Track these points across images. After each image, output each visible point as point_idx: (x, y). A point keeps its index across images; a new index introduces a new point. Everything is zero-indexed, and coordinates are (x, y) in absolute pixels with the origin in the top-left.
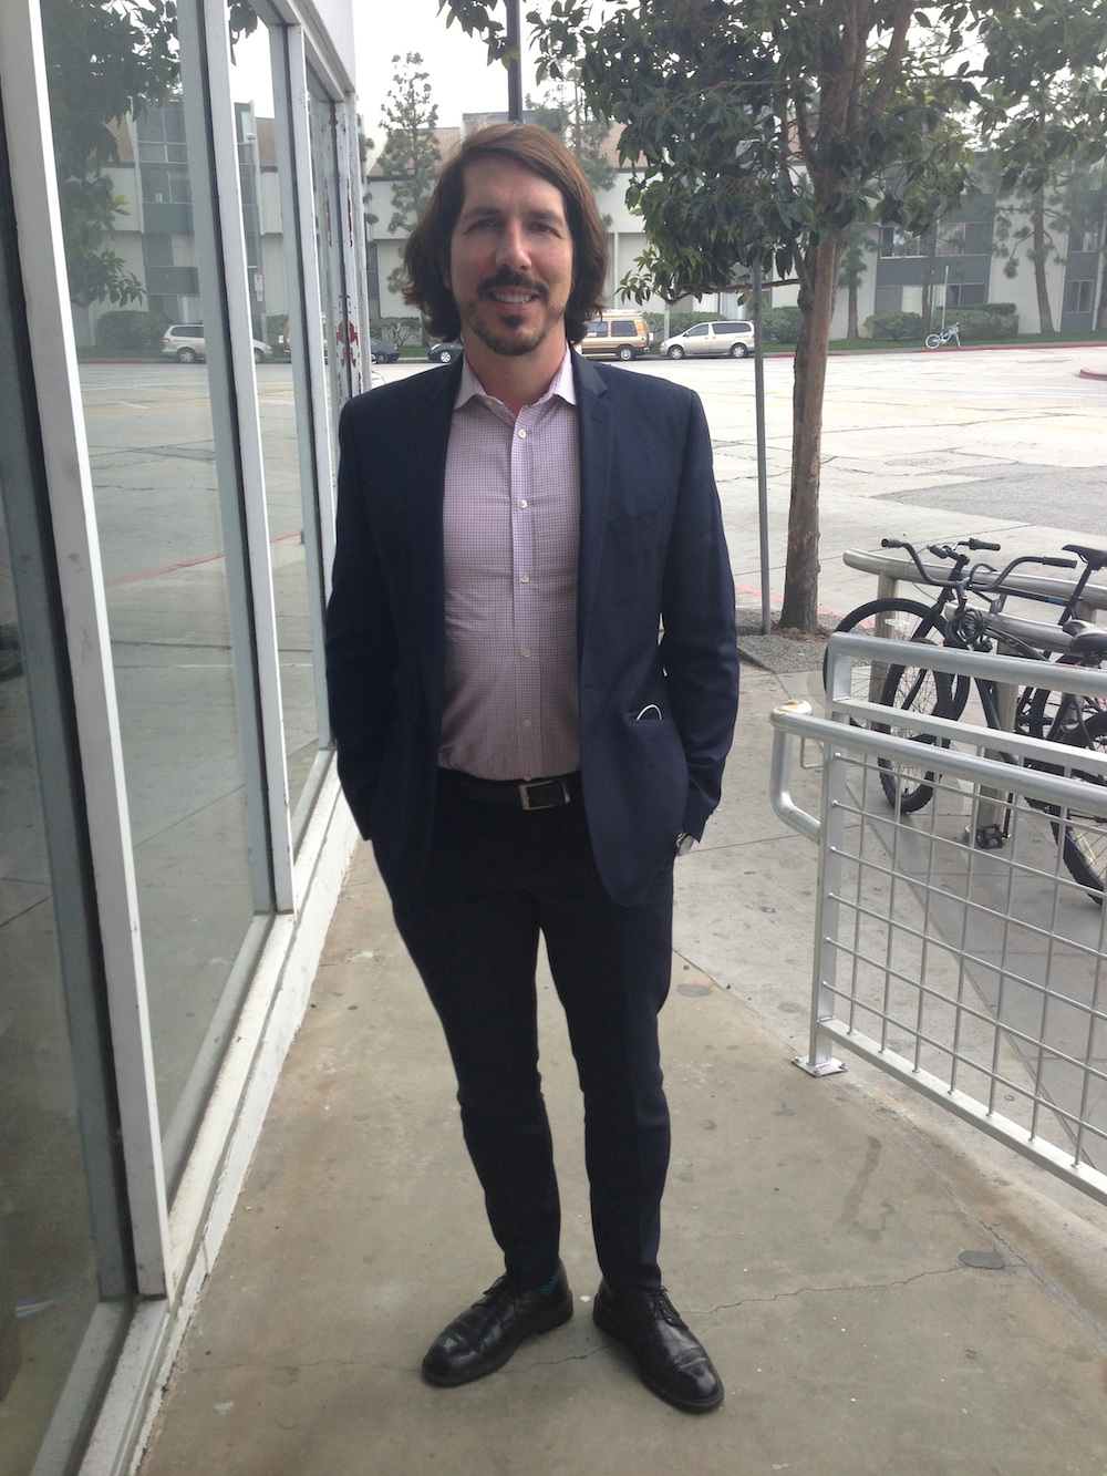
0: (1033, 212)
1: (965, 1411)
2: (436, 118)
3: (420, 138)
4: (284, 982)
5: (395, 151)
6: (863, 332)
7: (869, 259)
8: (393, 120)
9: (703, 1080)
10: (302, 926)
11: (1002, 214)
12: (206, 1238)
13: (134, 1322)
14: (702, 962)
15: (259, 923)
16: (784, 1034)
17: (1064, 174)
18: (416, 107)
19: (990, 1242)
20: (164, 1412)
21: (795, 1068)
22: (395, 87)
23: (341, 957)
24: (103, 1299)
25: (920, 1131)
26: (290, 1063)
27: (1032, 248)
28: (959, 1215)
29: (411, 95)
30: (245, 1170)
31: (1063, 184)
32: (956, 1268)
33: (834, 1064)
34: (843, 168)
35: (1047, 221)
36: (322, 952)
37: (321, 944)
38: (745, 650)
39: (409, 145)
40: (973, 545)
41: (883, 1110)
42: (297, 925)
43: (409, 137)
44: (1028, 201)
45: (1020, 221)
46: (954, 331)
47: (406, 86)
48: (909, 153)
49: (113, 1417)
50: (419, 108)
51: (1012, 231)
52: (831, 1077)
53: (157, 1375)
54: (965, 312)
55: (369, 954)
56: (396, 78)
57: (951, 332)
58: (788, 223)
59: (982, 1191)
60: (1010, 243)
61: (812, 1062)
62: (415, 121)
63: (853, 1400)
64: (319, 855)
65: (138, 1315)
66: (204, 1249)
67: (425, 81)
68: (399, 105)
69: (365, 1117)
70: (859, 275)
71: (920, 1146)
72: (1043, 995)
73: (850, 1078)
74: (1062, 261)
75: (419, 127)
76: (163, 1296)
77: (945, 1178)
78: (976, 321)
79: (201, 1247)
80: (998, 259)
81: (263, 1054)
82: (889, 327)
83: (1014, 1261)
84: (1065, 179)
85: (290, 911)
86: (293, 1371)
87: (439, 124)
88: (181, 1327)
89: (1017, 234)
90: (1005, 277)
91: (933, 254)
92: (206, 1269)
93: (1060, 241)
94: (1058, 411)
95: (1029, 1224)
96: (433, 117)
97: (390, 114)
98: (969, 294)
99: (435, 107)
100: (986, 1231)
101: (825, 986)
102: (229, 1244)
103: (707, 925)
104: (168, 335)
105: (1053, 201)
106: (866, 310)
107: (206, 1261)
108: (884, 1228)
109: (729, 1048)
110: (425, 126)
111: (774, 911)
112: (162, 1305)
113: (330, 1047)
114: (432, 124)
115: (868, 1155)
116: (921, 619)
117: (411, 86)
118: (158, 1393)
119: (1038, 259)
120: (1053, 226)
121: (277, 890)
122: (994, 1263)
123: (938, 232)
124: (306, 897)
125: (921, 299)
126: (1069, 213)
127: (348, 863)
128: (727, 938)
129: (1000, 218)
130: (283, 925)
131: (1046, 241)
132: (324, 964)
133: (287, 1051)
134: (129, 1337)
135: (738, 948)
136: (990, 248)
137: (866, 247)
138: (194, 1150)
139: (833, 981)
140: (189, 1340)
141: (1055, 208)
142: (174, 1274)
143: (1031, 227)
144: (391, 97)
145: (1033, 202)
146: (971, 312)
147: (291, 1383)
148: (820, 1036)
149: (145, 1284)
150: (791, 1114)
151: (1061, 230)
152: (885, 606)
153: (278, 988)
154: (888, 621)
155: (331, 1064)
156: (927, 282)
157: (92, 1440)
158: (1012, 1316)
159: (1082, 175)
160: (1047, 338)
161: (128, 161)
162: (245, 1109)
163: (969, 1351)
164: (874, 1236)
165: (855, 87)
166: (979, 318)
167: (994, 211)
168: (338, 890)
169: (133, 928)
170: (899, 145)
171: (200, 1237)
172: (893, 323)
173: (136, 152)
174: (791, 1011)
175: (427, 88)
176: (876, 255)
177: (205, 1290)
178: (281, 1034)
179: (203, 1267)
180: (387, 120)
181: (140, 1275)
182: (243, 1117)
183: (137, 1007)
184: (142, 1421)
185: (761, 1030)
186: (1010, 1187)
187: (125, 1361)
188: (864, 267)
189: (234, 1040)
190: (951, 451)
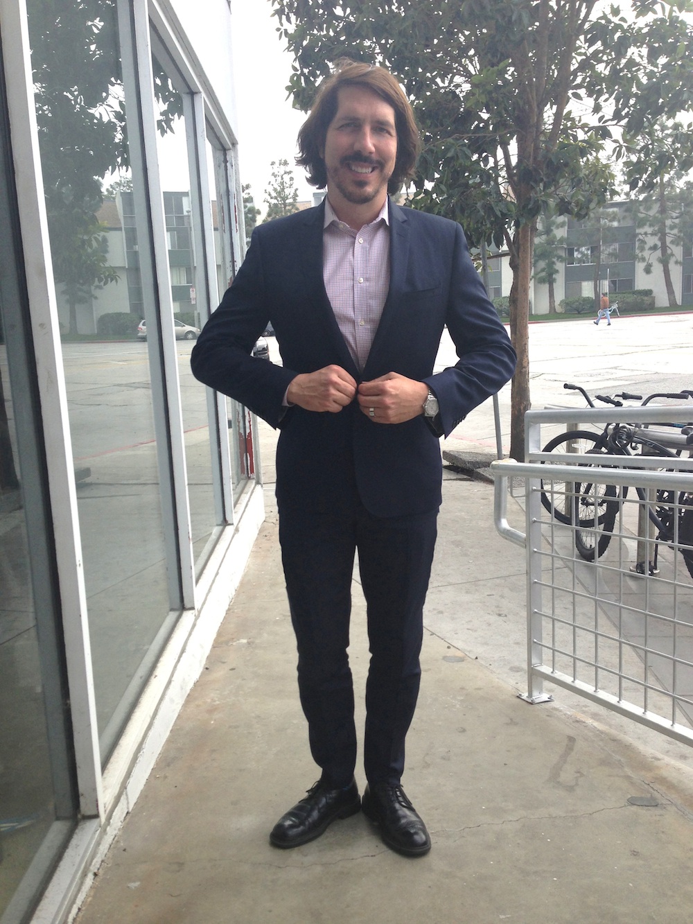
0: (659, 235)
1: (631, 885)
2: (297, 196)
3: (287, 208)
4: (187, 648)
5: (273, 215)
6: (559, 309)
7: (560, 266)
8: (272, 198)
9: (458, 706)
10: (200, 618)
11: (640, 237)
12: (128, 788)
13: (77, 831)
14: (459, 644)
15: (172, 616)
16: (512, 682)
17: (677, 212)
18: (285, 190)
19: (648, 792)
20: (94, 888)
21: (519, 700)
22: (273, 179)
23: (227, 643)
24: (58, 819)
25: (602, 732)
26: (190, 699)
27: (660, 256)
28: (628, 778)
29: (282, 183)
30: (157, 756)
31: (677, 218)
32: (625, 806)
33: (545, 697)
34: (532, 183)
35: (668, 240)
36: (214, 640)
37: (214, 636)
38: (487, 475)
39: (281, 212)
40: (625, 396)
41: (577, 721)
42: (197, 617)
43: (281, 208)
44: (656, 229)
45: (652, 241)
46: (615, 306)
47: (279, 179)
48: (573, 173)
49: (59, 884)
50: (287, 191)
51: (647, 247)
52: (543, 704)
53: (90, 864)
54: (620, 295)
55: (244, 641)
56: (273, 174)
57: (613, 308)
58: (499, 213)
59: (642, 764)
60: (646, 254)
61: (530, 695)
62: (285, 198)
63: (555, 879)
64: (214, 581)
65: (79, 827)
66: (127, 795)
67: (290, 175)
68: (275, 190)
69: (236, 727)
70: (554, 276)
71: (602, 740)
72: (672, 624)
73: (556, 704)
74: (680, 263)
75: (287, 201)
76: (97, 816)
77: (618, 757)
78: (629, 300)
79: (124, 793)
80: (640, 264)
81: (171, 687)
82: (574, 306)
83: (664, 802)
84: (677, 215)
85: (193, 608)
86: (181, 865)
87: (299, 199)
88: (108, 839)
89: (651, 248)
90: (644, 274)
91: (599, 262)
92: (128, 808)
93: (678, 252)
94: (682, 345)
95: (675, 782)
96: (296, 195)
97: (270, 195)
98: (623, 284)
99: (296, 190)
100: (646, 786)
101: (535, 642)
102: (144, 796)
103: (463, 624)
104: (141, 326)
105: (672, 228)
106: (560, 295)
107: (128, 803)
108: (577, 784)
109: (476, 689)
110: (290, 201)
111: (506, 616)
112: (94, 823)
113: (217, 690)
114: (295, 200)
115: (567, 745)
116: (595, 443)
117: (282, 179)
118: (90, 876)
119: (664, 262)
120: (672, 242)
121: (185, 595)
122: (652, 803)
123: (602, 249)
124: (204, 603)
125: (593, 290)
126: (682, 234)
127: (234, 593)
128: (476, 631)
129: (639, 240)
130: (188, 617)
131: (669, 251)
132: (215, 646)
133: (188, 692)
134: (73, 840)
135: (482, 637)
136: (634, 257)
137: (558, 260)
138: (123, 737)
139: (541, 639)
140: (114, 848)
141: (673, 232)
142: (105, 804)
143: (659, 244)
144: (271, 185)
145: (659, 229)
146: (625, 295)
147: (179, 871)
148: (534, 676)
149: (85, 808)
150: (516, 724)
151: (677, 245)
152: (572, 436)
153: (183, 651)
154: (574, 445)
155: (217, 699)
156: (596, 279)
157: (44, 897)
158: (663, 832)
159: (689, 212)
160: (673, 308)
161: (117, 226)
162: (157, 717)
163: (634, 851)
164: (570, 789)
165: (537, 136)
166: (630, 298)
167: (635, 235)
168: (227, 608)
169: (78, 564)
170: (566, 169)
171: (124, 787)
172: (576, 303)
173: (122, 221)
174: (518, 671)
175: (292, 179)
176: (564, 264)
177: (127, 820)
178: (184, 679)
179: (125, 806)
180: (269, 198)
181: (82, 800)
182: (156, 721)
183: (80, 616)
184: (79, 891)
185: (497, 680)
186: (662, 761)
187: (69, 853)
188: (557, 271)
189: (153, 677)
190: (616, 368)
